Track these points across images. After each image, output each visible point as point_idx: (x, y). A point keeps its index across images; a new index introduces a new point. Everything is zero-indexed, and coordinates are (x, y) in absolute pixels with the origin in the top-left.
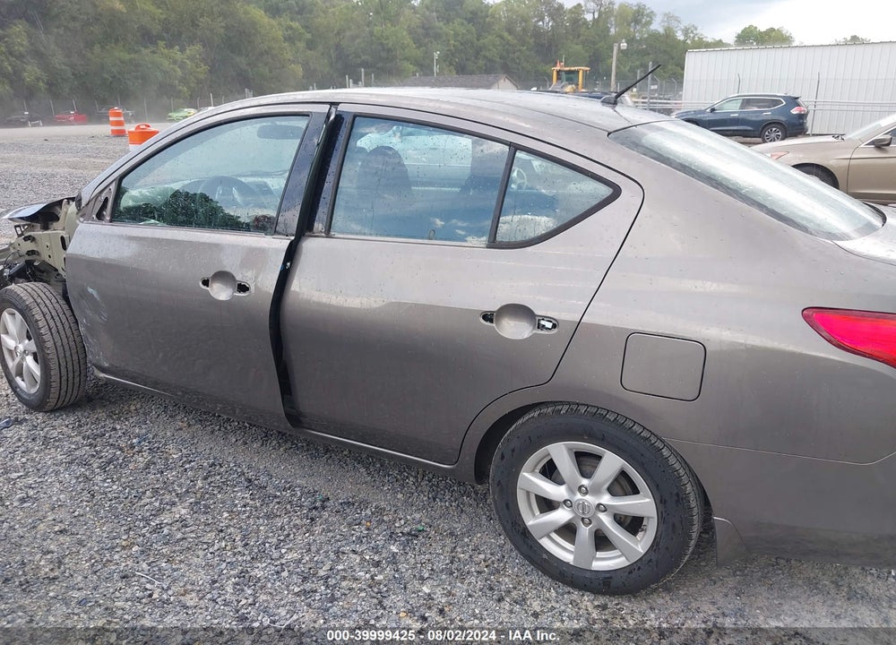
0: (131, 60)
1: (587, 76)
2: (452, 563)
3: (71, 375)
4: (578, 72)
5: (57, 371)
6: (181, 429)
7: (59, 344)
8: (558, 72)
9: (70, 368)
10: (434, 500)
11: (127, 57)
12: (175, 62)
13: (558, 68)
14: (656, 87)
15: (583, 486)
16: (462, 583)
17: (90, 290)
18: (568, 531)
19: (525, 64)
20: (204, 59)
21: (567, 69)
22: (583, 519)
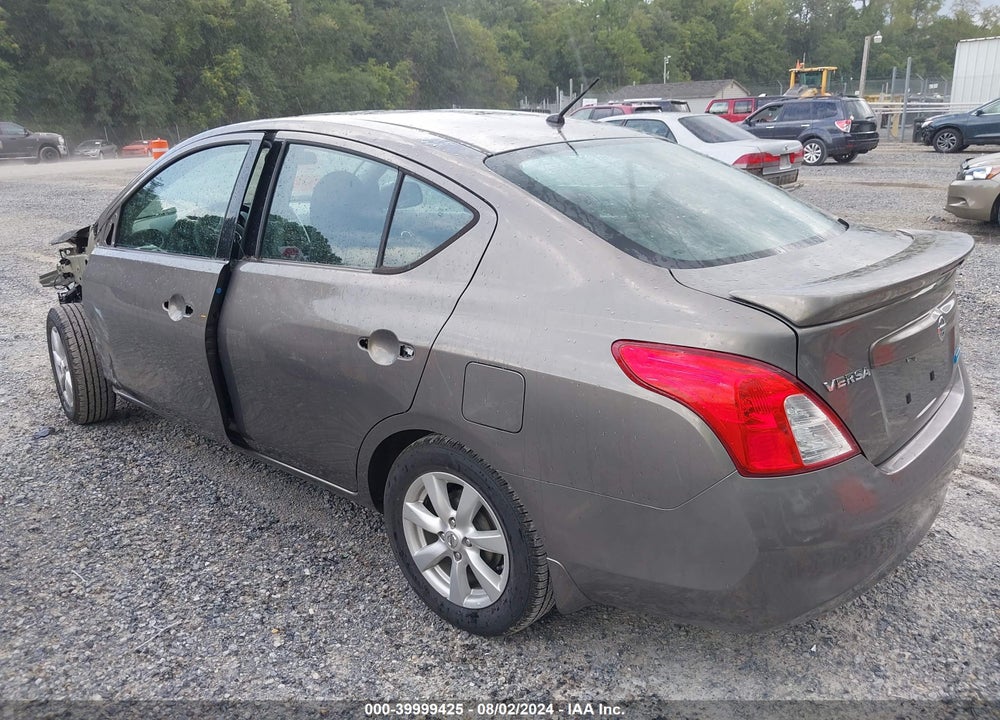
0: (341, 79)
1: (834, 77)
2: (353, 590)
3: (97, 390)
4: (821, 72)
5: (84, 386)
6: (189, 447)
7: (86, 360)
8: (797, 74)
9: (97, 384)
10: (376, 530)
11: (336, 76)
12: (384, 79)
13: (797, 70)
14: (936, 86)
15: (452, 518)
16: (349, 610)
17: (97, 310)
18: (445, 563)
19: (774, 66)
20: (414, 75)
21: (809, 69)
22: (455, 553)
